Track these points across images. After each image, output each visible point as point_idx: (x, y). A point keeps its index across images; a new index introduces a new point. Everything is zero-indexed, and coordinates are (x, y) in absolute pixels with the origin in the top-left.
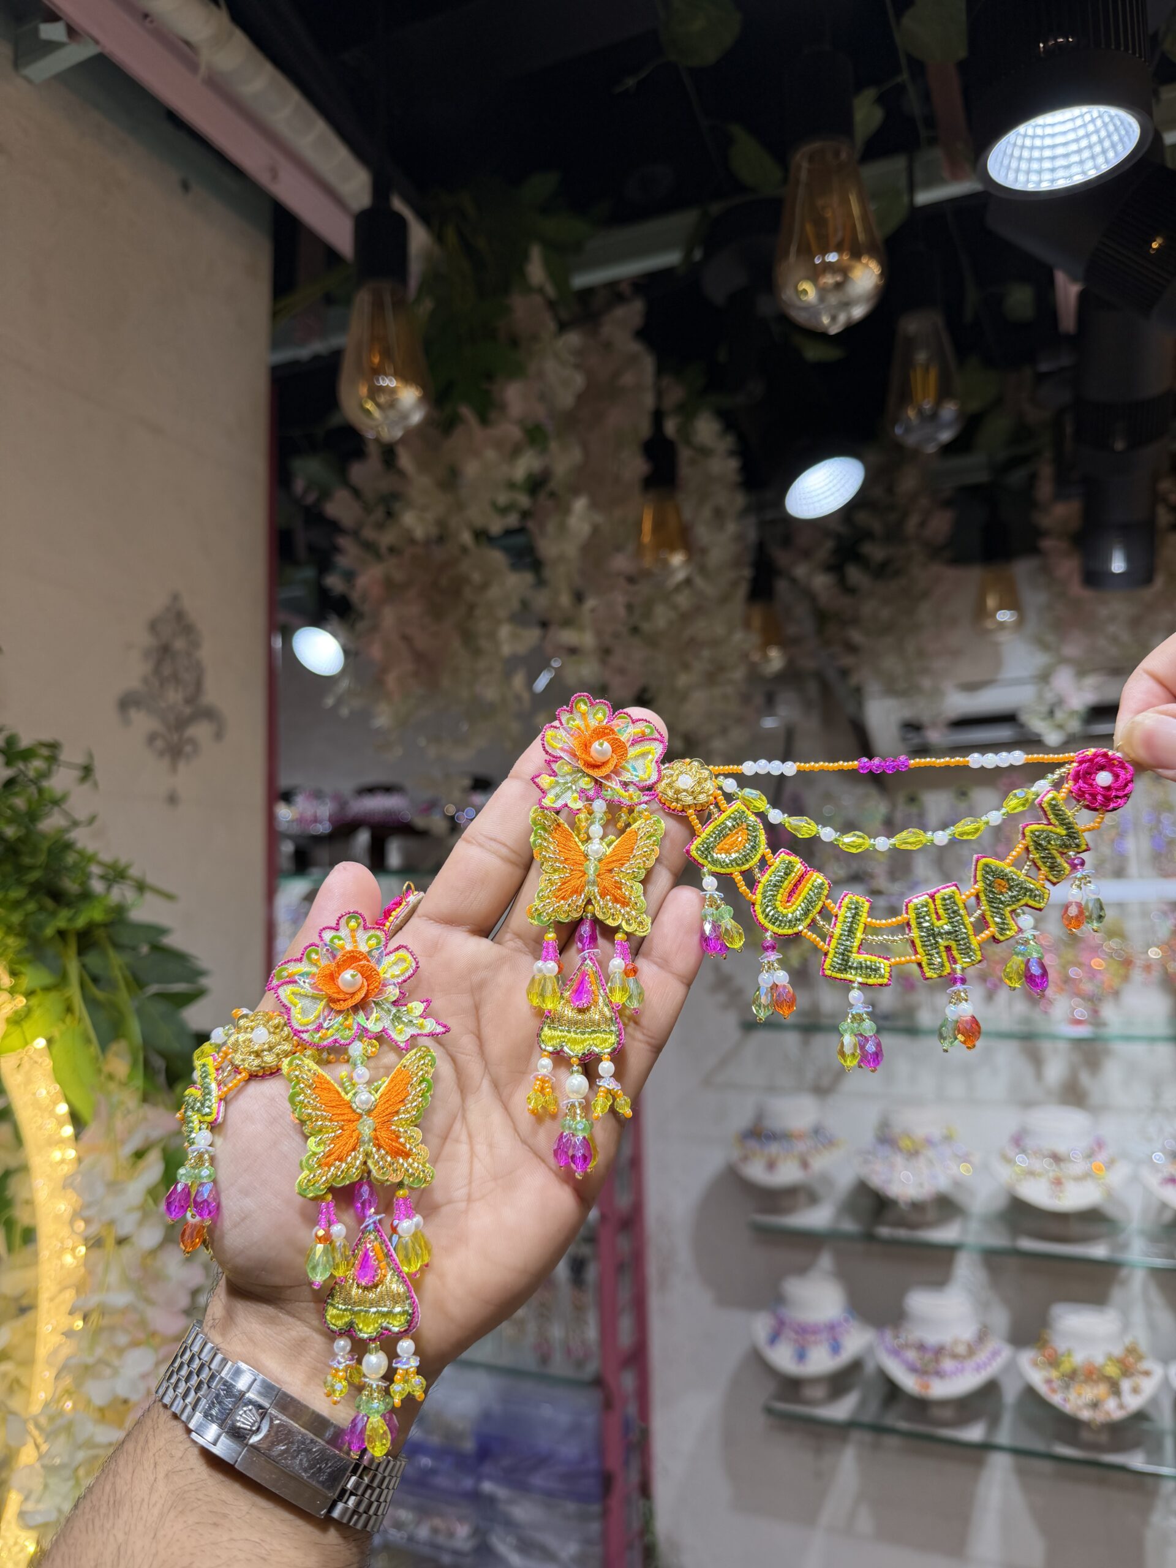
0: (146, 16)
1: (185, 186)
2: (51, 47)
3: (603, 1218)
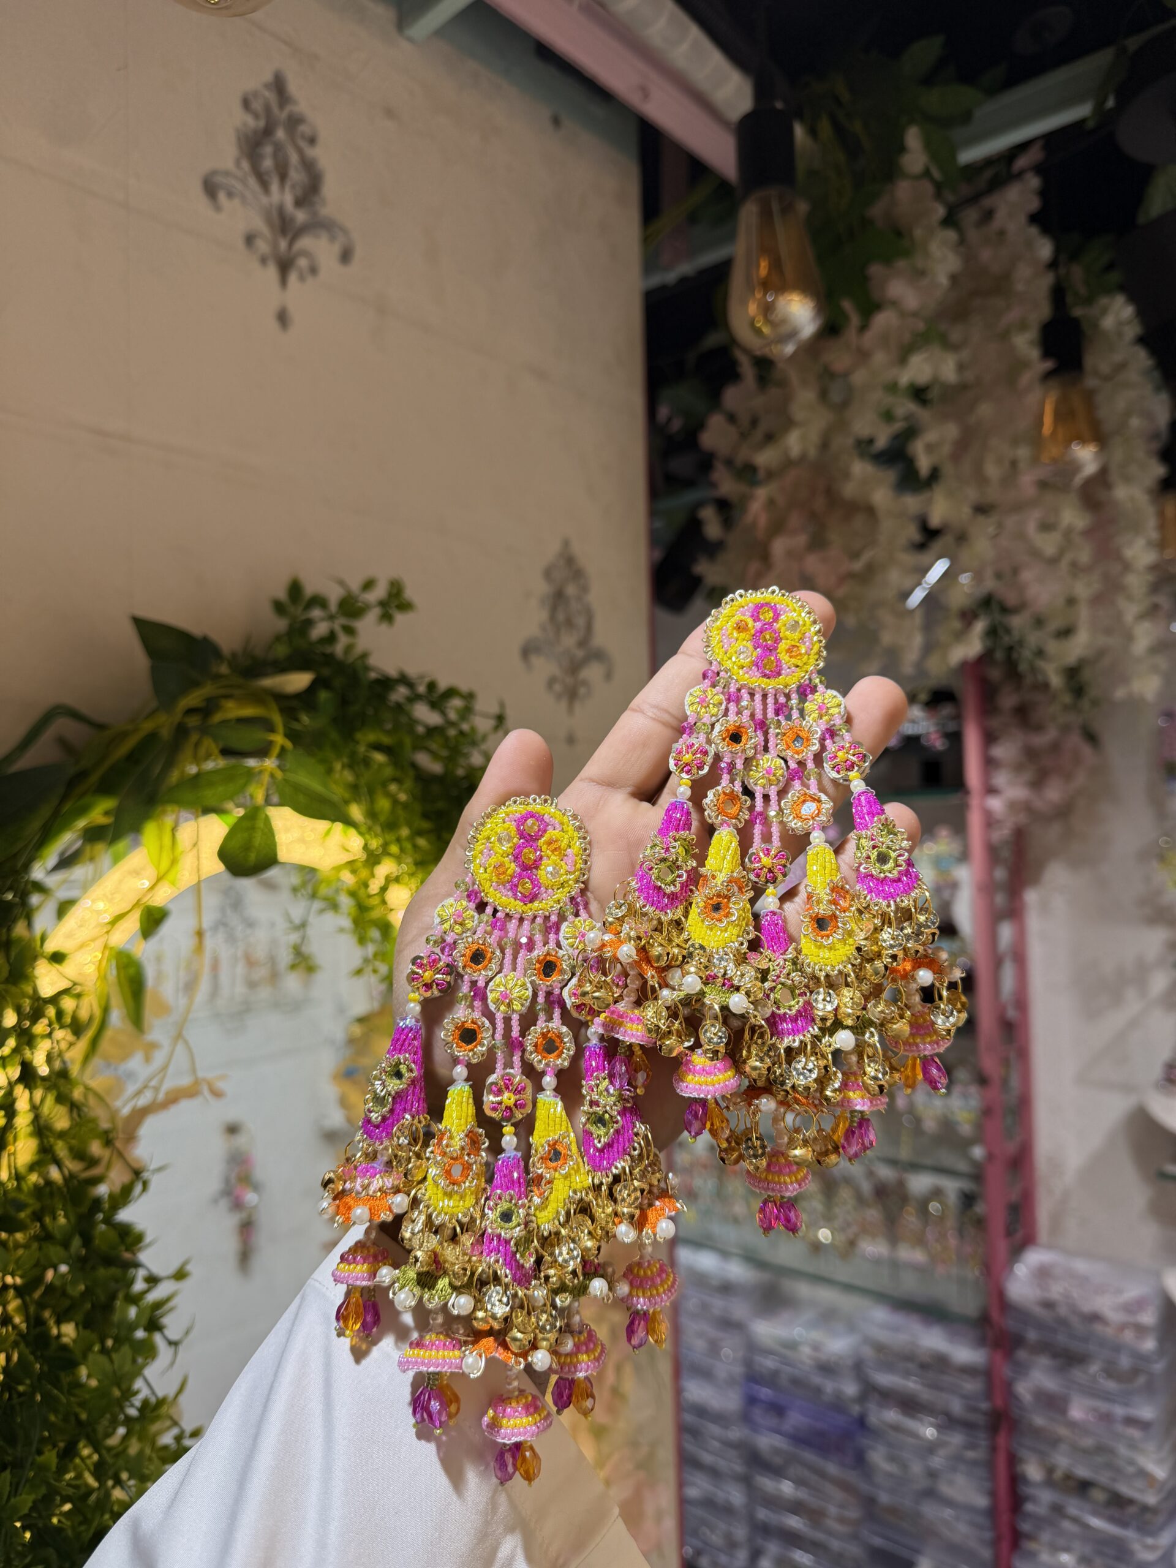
1: (556, 121)
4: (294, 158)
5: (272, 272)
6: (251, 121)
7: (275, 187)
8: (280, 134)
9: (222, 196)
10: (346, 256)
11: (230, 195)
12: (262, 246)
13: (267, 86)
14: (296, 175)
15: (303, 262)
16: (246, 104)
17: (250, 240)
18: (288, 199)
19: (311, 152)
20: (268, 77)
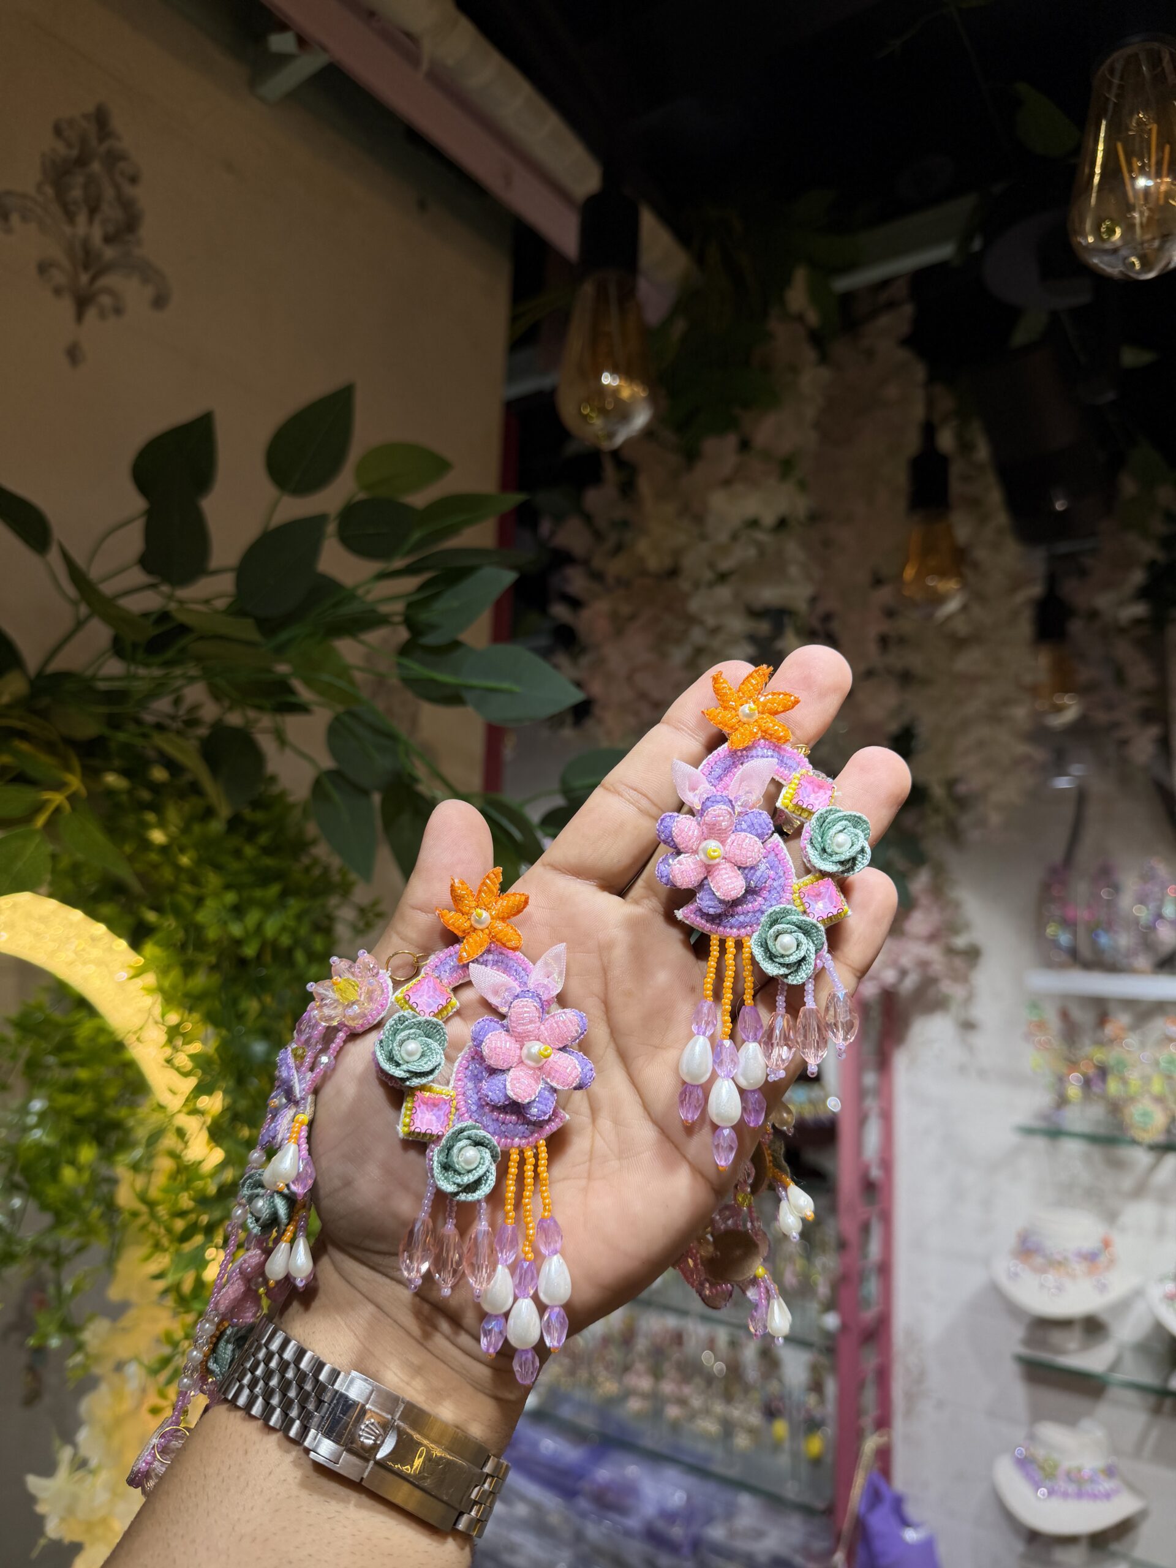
0: (371, 14)
1: (422, 205)
2: (283, 59)
4: (109, 193)
5: (66, 305)
6: (61, 148)
7: (82, 219)
8: (96, 167)
9: (15, 219)
10: (159, 302)
11: (24, 219)
12: (59, 277)
13: (85, 116)
14: (110, 211)
15: (105, 300)
16: (58, 131)
17: (43, 268)
18: (97, 234)
19: (129, 190)
20: (90, 108)
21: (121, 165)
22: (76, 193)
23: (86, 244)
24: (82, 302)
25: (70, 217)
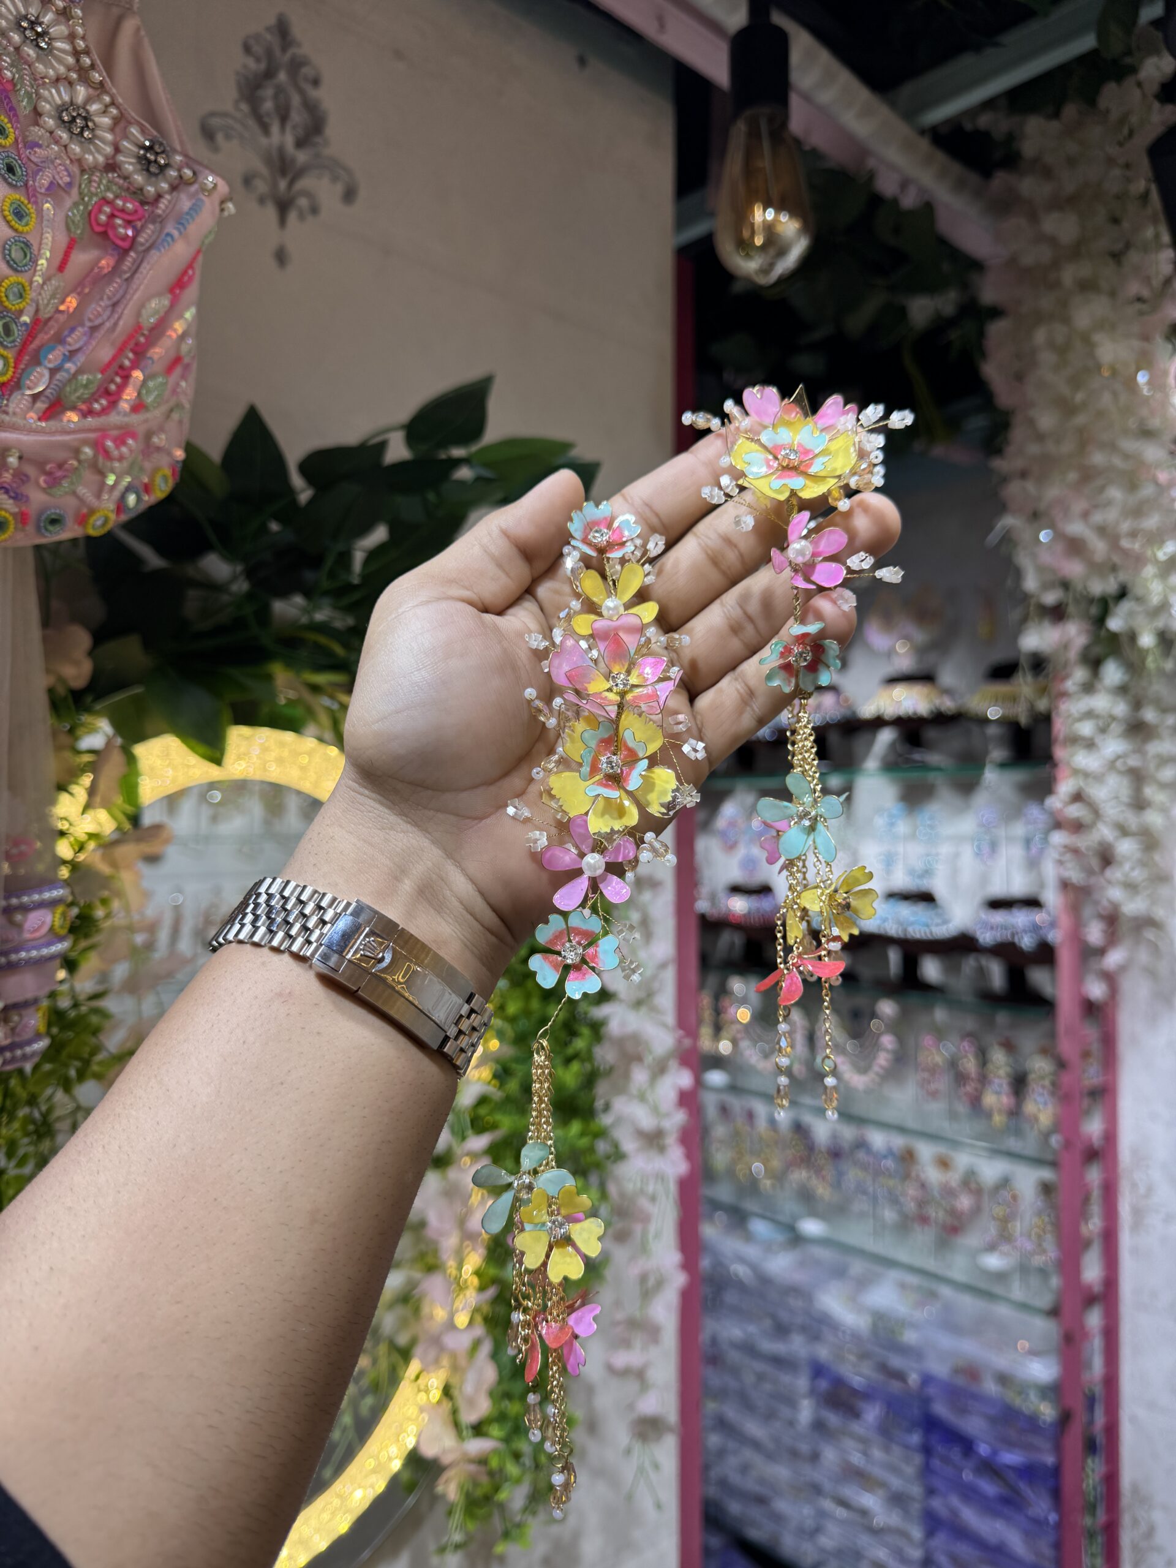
1: (582, 61)
3: (1068, 1144)
4: (296, 100)
5: (270, 212)
6: (251, 64)
7: (275, 129)
8: (282, 76)
9: (220, 137)
10: (349, 195)
11: (228, 137)
12: (261, 186)
13: (268, 29)
14: (297, 116)
15: (303, 202)
16: (247, 49)
17: (248, 180)
18: (289, 140)
19: (313, 93)
20: (272, 21)
21: (305, 70)
22: (268, 105)
23: (281, 150)
24: (283, 207)
25: (265, 128)
